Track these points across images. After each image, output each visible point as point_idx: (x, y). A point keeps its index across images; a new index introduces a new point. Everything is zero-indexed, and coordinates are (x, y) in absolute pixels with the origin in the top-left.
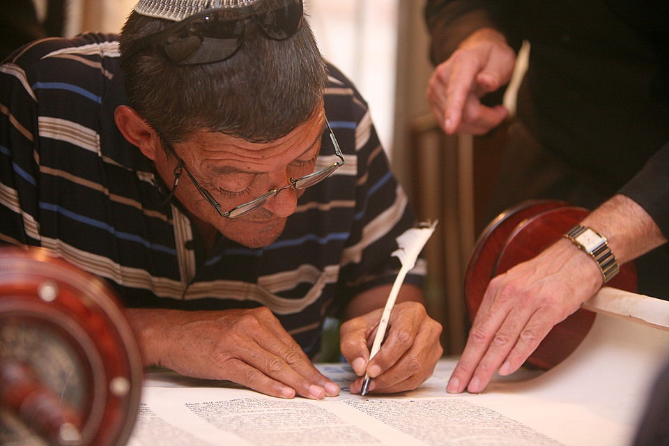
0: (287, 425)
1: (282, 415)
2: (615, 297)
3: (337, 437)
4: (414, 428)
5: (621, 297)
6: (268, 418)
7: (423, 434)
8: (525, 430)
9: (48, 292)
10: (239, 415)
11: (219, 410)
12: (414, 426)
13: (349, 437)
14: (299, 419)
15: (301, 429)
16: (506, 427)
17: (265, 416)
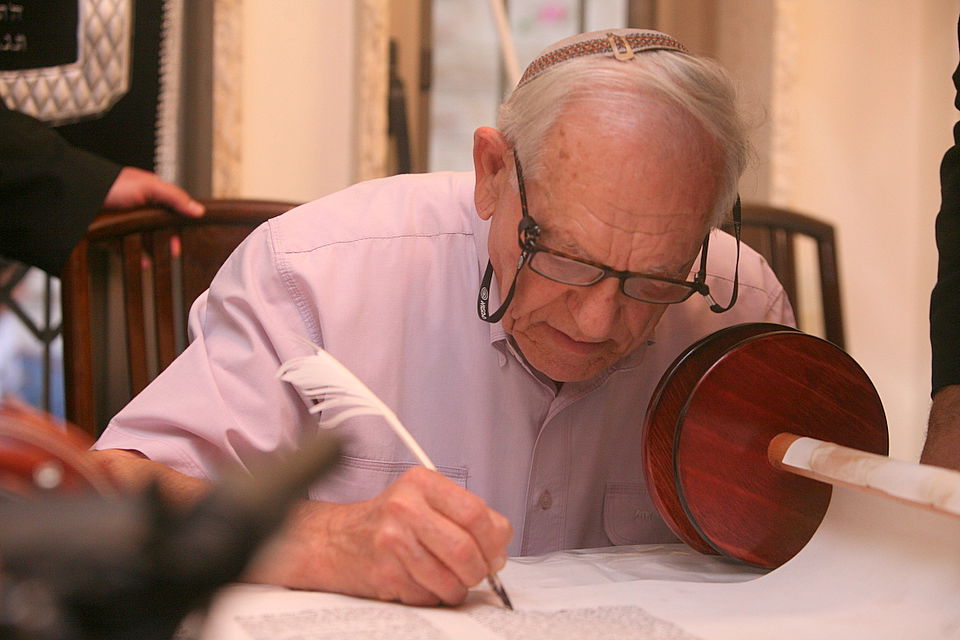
2: (848, 459)
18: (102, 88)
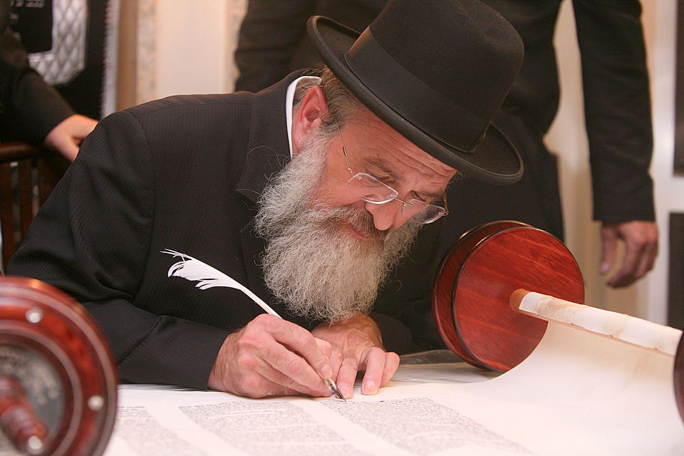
0: (265, 425)
1: (263, 416)
2: (559, 307)
3: (308, 436)
4: (377, 426)
5: (565, 306)
6: (249, 419)
7: (384, 432)
8: (477, 426)
9: (34, 317)
10: (224, 416)
11: (207, 412)
12: (378, 424)
13: (318, 435)
14: (277, 419)
15: (277, 429)
16: (460, 424)
17: (246, 417)
18: (67, 67)
